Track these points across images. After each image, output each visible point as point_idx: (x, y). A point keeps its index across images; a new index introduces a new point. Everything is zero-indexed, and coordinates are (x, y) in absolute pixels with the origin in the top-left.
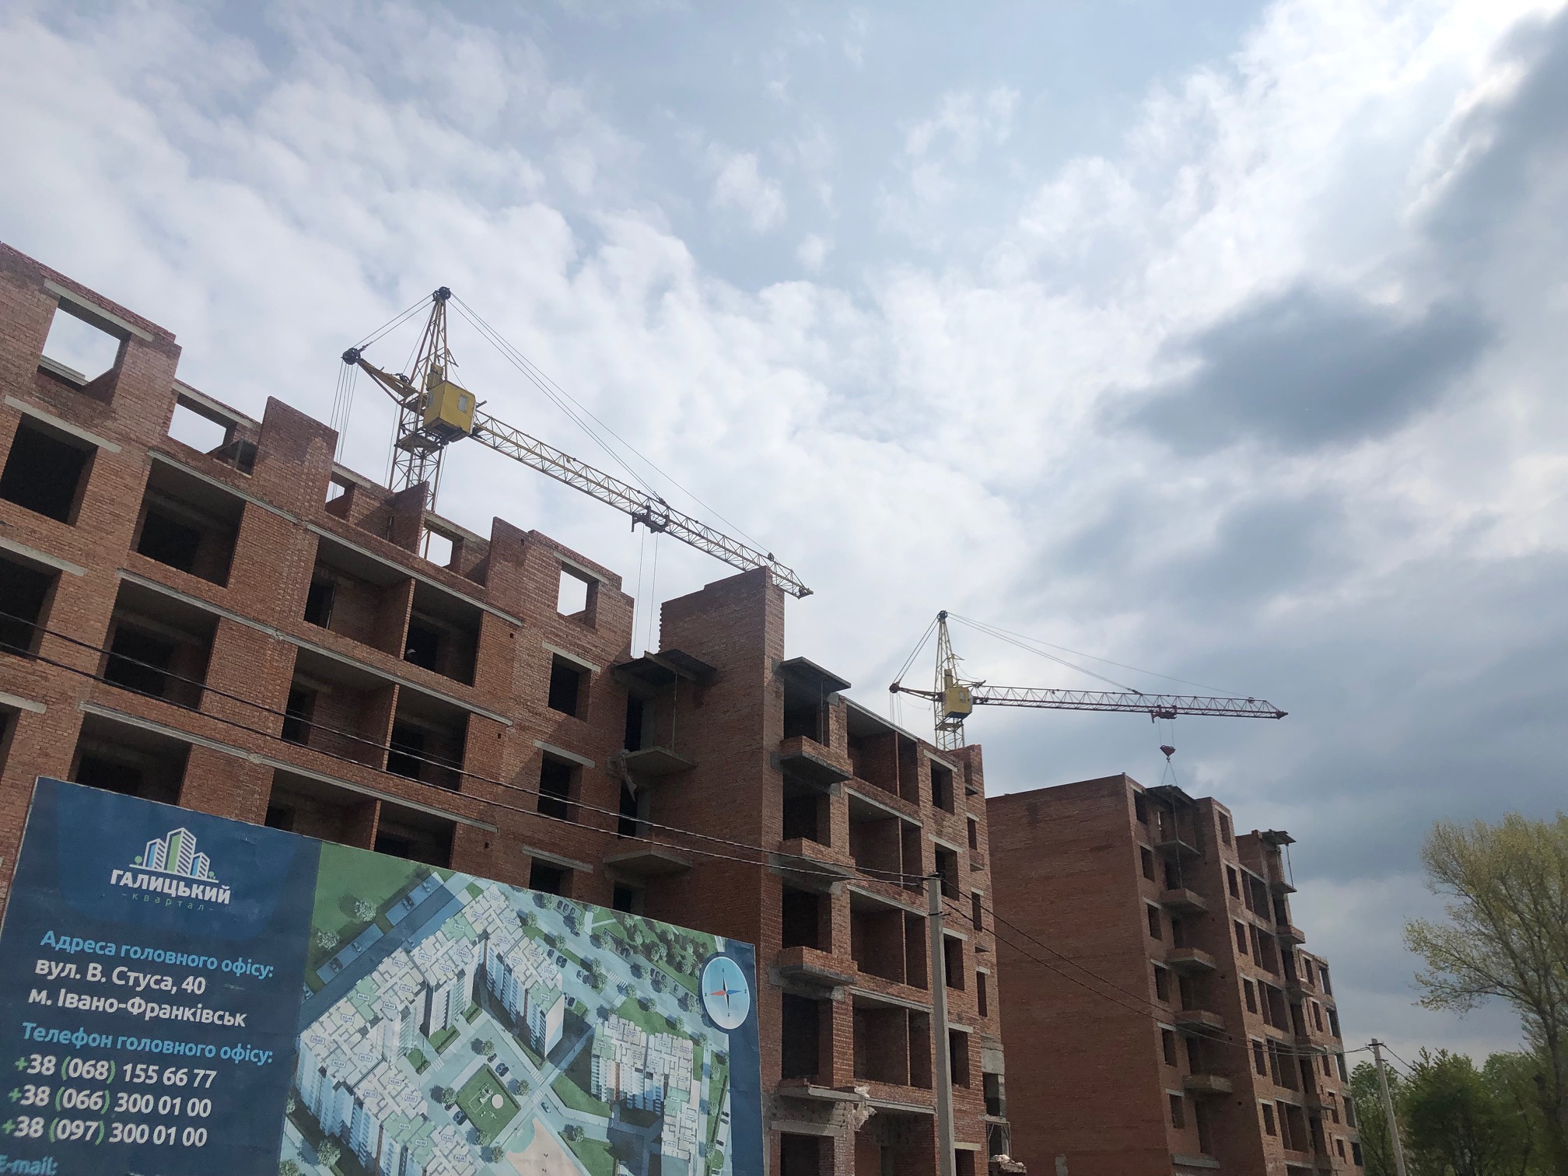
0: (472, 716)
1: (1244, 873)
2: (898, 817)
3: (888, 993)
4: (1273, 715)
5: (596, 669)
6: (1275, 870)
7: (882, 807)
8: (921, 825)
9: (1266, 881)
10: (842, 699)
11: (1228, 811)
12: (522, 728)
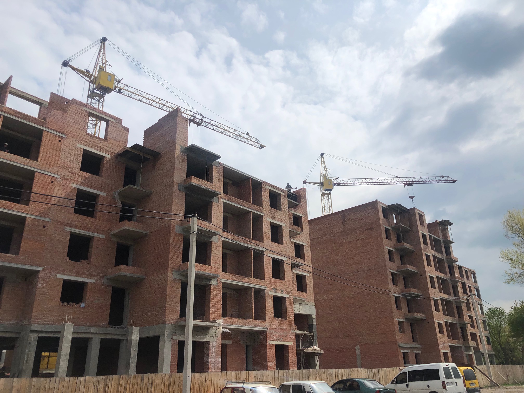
0: (37, 174)
1: (430, 236)
2: (251, 211)
3: (242, 282)
4: (452, 181)
5: (107, 156)
6: (445, 235)
7: (242, 207)
8: (263, 215)
9: (441, 239)
10: (220, 164)
11: (423, 213)
12: (65, 179)
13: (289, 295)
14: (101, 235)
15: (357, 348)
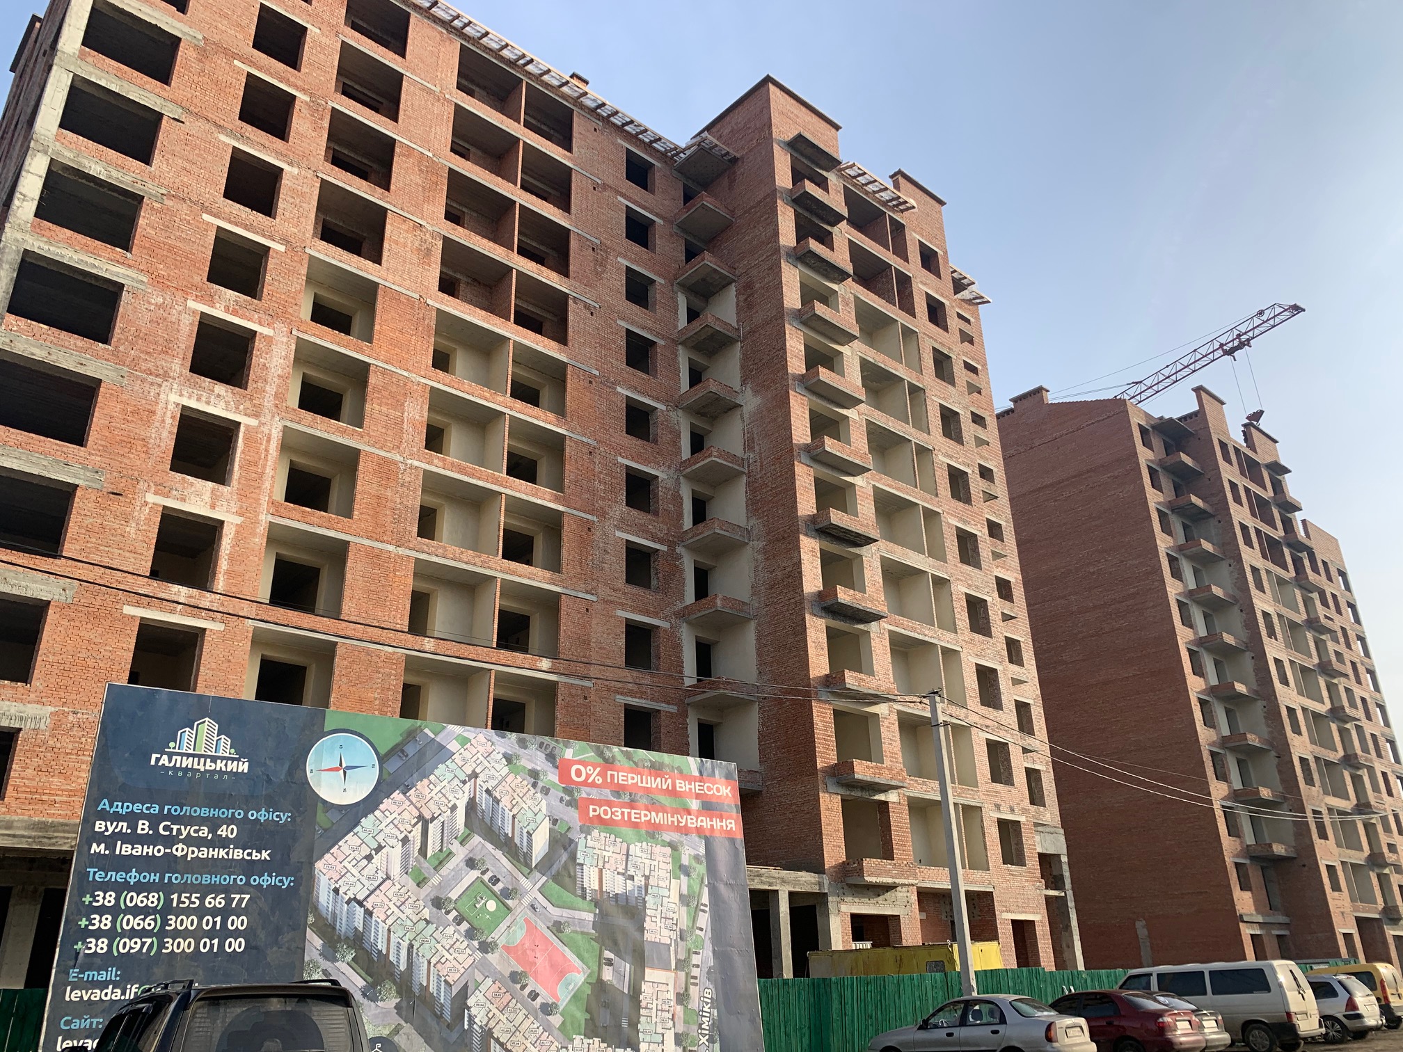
13: (1027, 817)
14: (671, 706)
15: (1140, 925)
